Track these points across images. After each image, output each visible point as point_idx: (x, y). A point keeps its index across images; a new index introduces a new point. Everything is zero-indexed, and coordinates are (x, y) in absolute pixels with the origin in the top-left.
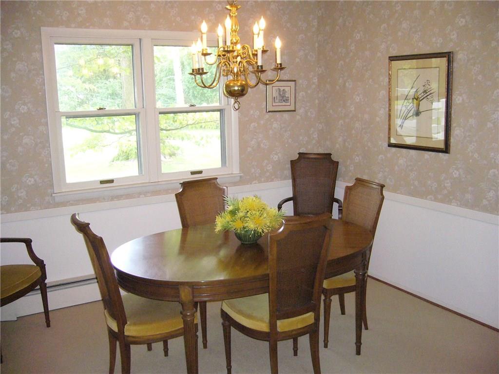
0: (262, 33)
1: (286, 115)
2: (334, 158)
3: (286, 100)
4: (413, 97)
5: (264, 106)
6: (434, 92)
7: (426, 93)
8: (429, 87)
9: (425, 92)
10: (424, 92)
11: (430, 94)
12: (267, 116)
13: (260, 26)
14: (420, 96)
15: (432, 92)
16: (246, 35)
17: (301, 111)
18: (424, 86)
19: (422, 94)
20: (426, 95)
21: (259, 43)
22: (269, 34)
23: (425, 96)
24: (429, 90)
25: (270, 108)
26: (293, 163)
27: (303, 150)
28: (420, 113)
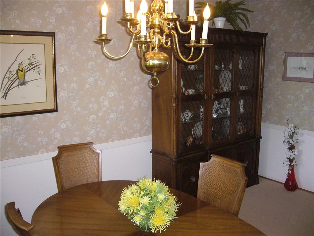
4: (17, 69)
6: (40, 65)
7: (33, 65)
8: (35, 60)
9: (31, 64)
10: (29, 65)
11: (37, 66)
14: (25, 68)
15: (37, 64)
18: (29, 59)
19: (28, 66)
20: (32, 67)
23: (30, 68)
24: (35, 63)
28: (27, 82)
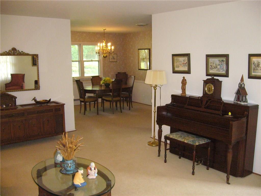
0: (110, 46)
1: (114, 63)
2: (127, 73)
3: (115, 59)
5: (109, 61)
12: (110, 63)
13: (109, 44)
16: (107, 46)
17: (118, 62)
21: (109, 48)
22: (111, 46)
25: (110, 61)
26: (116, 74)
27: (119, 72)
